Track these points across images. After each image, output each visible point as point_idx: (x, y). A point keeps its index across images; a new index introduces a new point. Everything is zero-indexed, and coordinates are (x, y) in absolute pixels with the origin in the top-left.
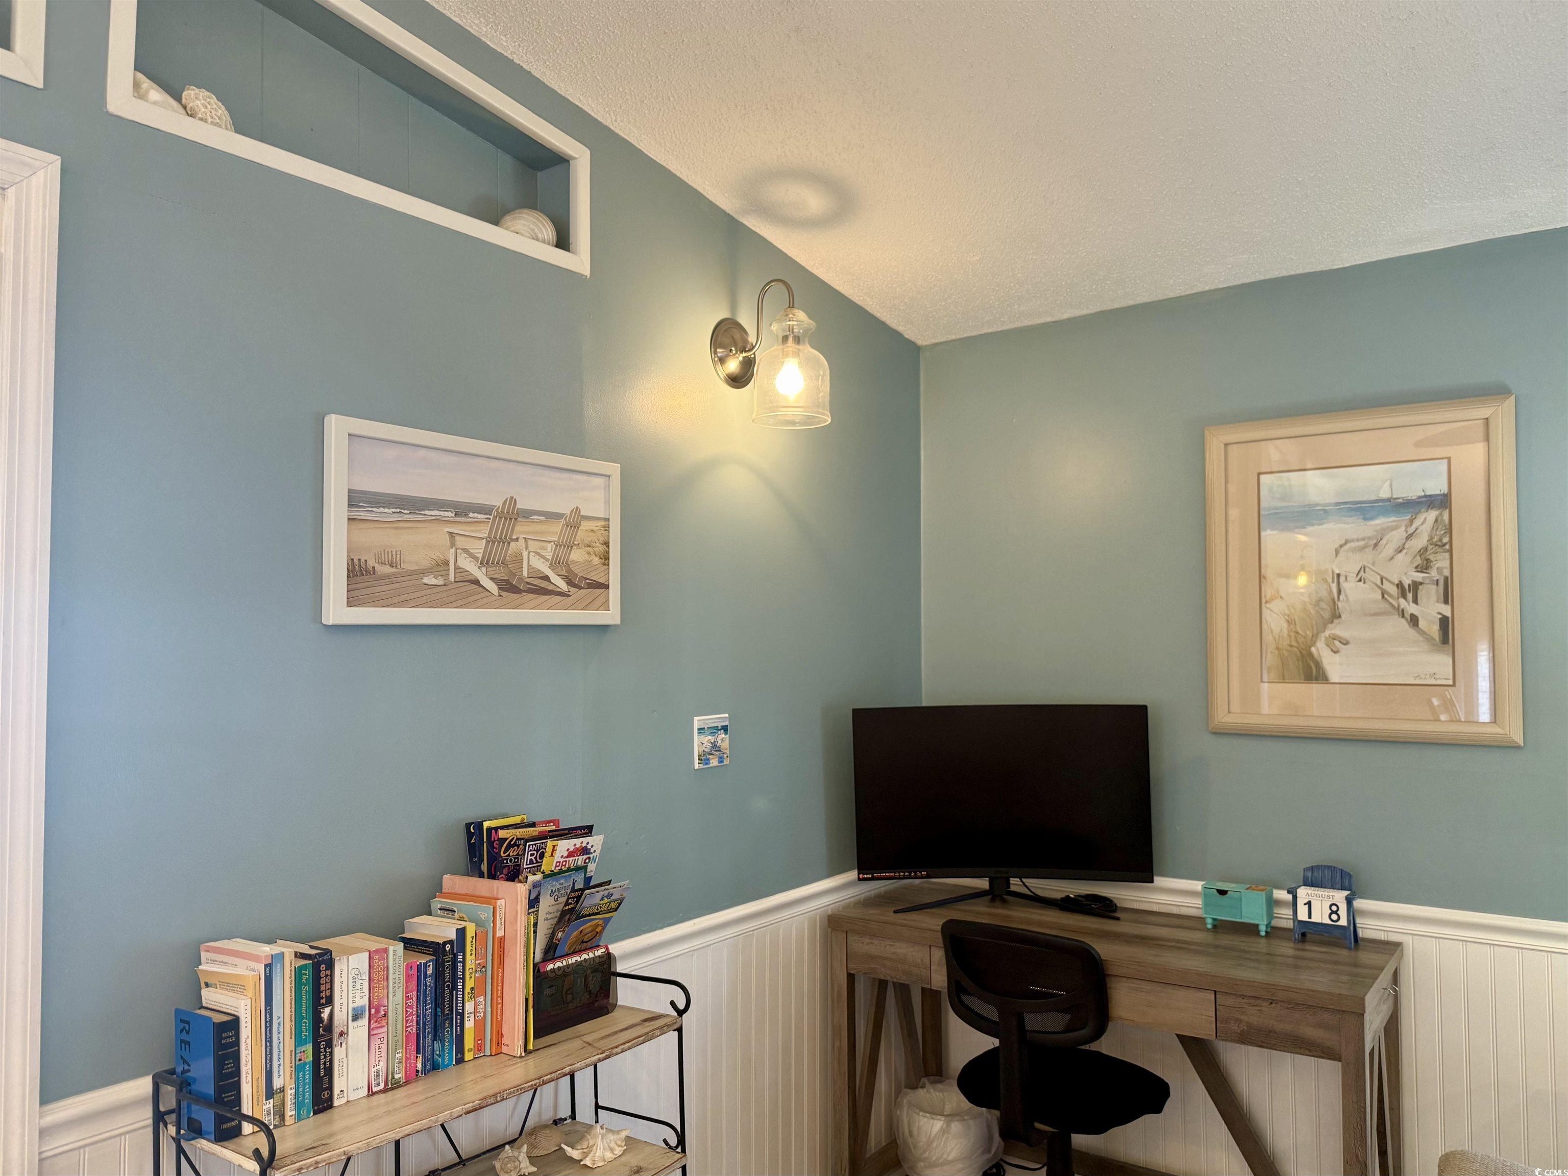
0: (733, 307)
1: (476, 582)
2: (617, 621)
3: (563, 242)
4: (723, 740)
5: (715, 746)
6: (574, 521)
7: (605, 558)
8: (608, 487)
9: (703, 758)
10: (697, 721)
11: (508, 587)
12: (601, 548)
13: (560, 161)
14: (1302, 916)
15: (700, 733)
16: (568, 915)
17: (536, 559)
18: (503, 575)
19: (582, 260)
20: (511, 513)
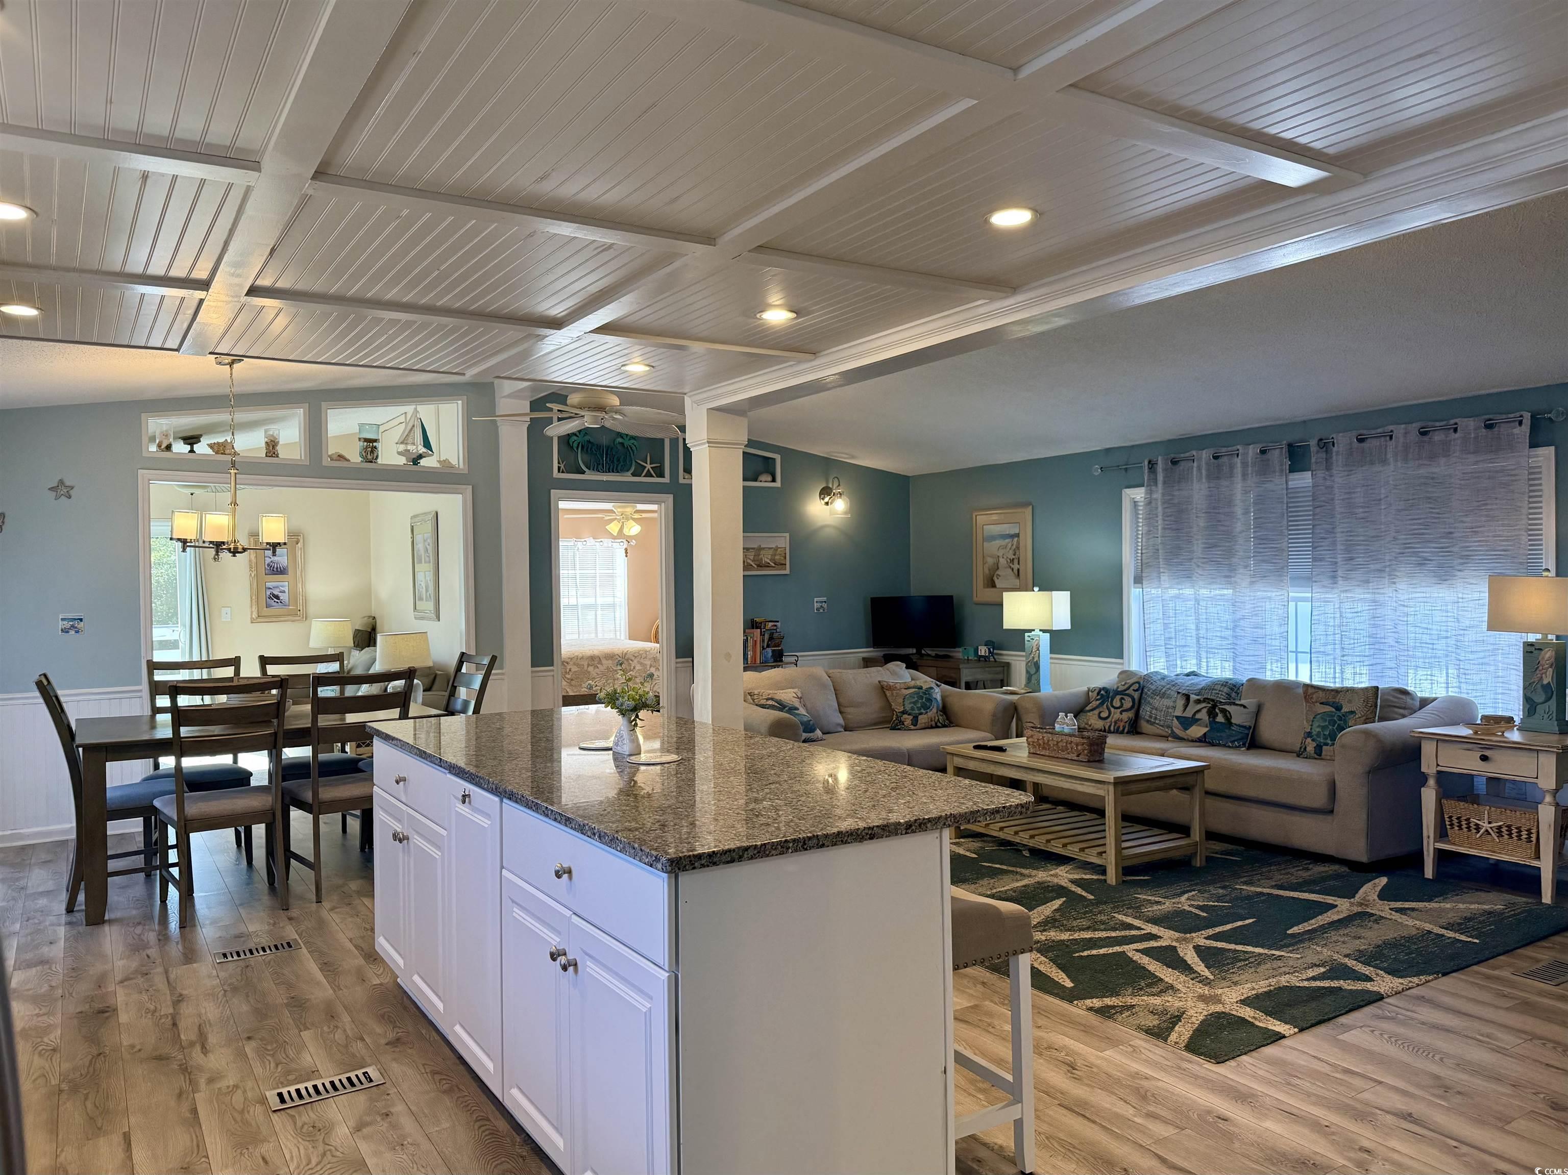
0: (827, 482)
1: (751, 565)
2: (788, 573)
3: (774, 480)
4: (825, 605)
5: (821, 607)
6: (777, 549)
8: (785, 540)
9: (818, 610)
10: (816, 599)
11: (760, 566)
12: (784, 555)
13: (774, 459)
14: (983, 654)
15: (816, 603)
16: (771, 638)
17: (766, 559)
18: (757, 563)
19: (778, 484)
20: (760, 549)
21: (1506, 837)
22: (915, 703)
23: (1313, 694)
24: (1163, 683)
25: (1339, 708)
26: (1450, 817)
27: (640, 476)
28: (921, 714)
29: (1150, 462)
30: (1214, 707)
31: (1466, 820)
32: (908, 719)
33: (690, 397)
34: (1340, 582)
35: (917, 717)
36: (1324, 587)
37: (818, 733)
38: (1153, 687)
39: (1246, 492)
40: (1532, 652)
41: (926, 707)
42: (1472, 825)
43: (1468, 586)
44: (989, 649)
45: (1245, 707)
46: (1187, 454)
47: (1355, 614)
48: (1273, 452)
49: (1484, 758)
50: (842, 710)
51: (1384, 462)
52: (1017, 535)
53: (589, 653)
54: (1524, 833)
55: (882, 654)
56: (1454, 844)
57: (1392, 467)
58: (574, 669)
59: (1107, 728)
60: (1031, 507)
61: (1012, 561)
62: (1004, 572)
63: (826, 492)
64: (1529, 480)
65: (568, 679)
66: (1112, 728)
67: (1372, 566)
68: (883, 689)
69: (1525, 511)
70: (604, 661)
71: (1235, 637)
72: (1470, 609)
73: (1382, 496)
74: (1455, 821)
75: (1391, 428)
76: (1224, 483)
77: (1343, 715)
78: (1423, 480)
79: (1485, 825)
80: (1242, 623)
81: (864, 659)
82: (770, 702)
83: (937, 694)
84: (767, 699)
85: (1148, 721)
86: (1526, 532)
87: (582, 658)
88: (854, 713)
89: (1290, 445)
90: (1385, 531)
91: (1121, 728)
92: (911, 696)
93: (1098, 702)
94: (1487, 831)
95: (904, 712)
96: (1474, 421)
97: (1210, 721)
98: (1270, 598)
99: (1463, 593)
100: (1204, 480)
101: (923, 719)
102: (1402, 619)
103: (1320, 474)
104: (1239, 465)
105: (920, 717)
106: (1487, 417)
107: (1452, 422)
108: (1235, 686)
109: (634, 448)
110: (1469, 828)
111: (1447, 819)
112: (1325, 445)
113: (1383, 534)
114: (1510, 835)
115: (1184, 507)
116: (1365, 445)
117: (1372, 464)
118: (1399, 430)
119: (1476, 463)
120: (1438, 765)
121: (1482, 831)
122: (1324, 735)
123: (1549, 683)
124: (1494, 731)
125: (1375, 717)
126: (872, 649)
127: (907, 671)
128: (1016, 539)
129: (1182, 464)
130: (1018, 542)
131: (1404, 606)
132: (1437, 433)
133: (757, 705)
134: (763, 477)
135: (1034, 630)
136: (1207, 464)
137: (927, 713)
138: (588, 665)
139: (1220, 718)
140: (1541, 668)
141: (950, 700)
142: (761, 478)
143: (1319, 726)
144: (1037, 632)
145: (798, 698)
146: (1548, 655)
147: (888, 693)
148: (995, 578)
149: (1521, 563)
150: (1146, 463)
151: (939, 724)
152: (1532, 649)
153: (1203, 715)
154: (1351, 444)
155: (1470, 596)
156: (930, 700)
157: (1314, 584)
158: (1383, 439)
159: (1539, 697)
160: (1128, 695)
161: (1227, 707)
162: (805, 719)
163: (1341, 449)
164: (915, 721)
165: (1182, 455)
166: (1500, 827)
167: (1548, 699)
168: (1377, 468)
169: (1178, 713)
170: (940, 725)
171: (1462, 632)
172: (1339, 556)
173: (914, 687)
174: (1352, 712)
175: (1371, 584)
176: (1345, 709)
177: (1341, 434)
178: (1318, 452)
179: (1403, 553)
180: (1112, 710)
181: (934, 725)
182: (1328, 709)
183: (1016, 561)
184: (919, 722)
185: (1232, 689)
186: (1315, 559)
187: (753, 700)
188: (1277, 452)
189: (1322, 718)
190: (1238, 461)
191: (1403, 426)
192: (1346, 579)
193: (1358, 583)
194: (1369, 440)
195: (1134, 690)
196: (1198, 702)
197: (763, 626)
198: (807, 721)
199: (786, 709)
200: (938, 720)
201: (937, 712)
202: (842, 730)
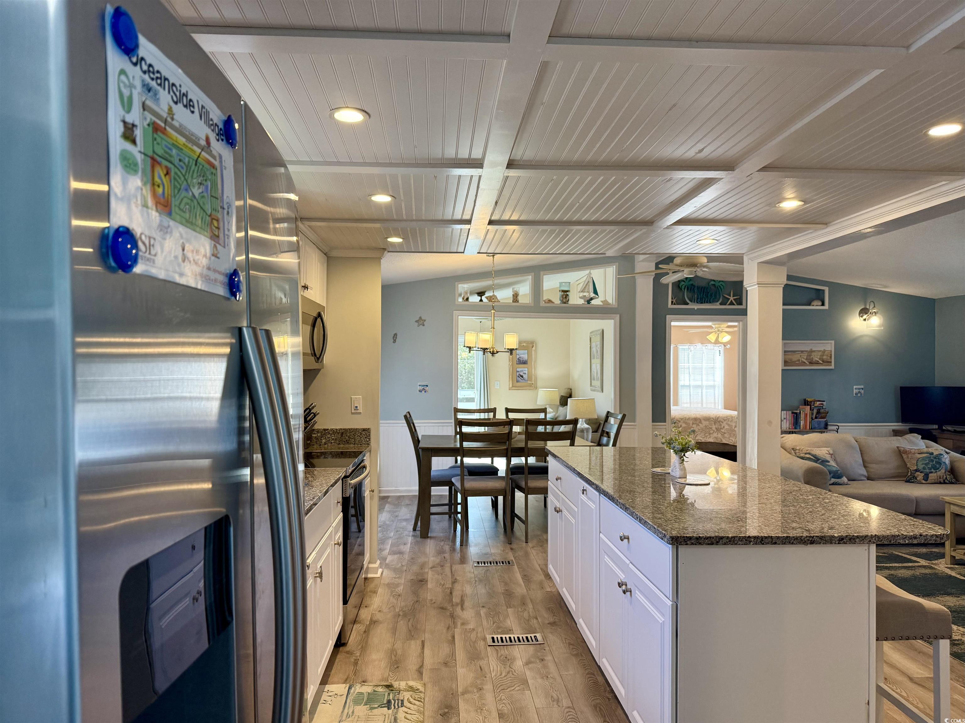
0: (866, 305)
1: (805, 362)
2: (833, 368)
3: (823, 304)
4: (862, 391)
5: (859, 392)
6: (824, 351)
7: (831, 357)
8: (831, 345)
9: (856, 394)
10: (855, 387)
11: (811, 363)
12: (829, 355)
13: (823, 291)
15: (856, 389)
16: (818, 412)
17: (816, 358)
18: (810, 361)
19: (826, 307)
20: (811, 351)
22: (926, 464)
27: (725, 304)
28: (932, 472)
32: (920, 476)
33: (746, 255)
35: (928, 475)
37: (845, 479)
41: (936, 469)
50: (867, 465)
53: (693, 416)
55: (908, 427)
58: (684, 425)
63: (864, 311)
68: (900, 453)
70: (703, 422)
81: (893, 431)
82: (808, 456)
83: (946, 459)
84: (806, 454)
87: (689, 419)
88: (874, 468)
92: (923, 459)
95: (917, 470)
101: (932, 476)
105: (930, 475)
109: (722, 287)
126: (900, 424)
127: (922, 441)
133: (798, 457)
134: (815, 303)
137: (936, 472)
138: (693, 424)
141: (957, 465)
142: (813, 304)
145: (830, 454)
147: (905, 456)
151: (946, 481)
156: (939, 463)
162: (835, 469)
164: (926, 478)
170: (947, 482)
173: (927, 453)
181: (942, 482)
184: (930, 478)
187: (796, 453)
197: (812, 404)
198: (836, 470)
199: (820, 461)
200: (946, 478)
201: (945, 472)
202: (866, 479)
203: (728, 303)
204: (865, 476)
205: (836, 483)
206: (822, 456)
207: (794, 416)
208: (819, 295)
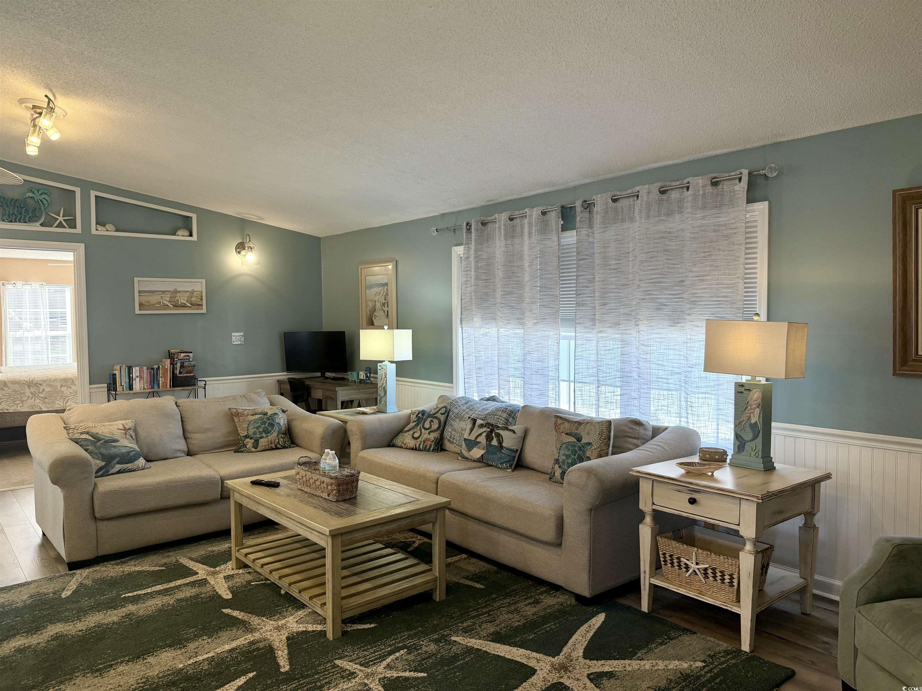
0: (242, 238)
1: (168, 305)
2: (205, 312)
3: (190, 234)
4: (242, 338)
5: (240, 340)
6: (193, 292)
7: (202, 299)
8: (202, 285)
9: (236, 342)
10: (234, 334)
11: (176, 306)
12: (200, 297)
13: (188, 218)
14: (362, 378)
15: (234, 337)
16: (182, 366)
17: (183, 300)
18: (174, 304)
19: (195, 238)
20: (176, 292)
21: (711, 579)
22: (257, 428)
23: (561, 424)
24: (464, 408)
25: (579, 440)
26: (664, 554)
27: (51, 226)
28: (262, 437)
29: (467, 224)
30: (491, 431)
31: (677, 558)
32: (249, 443)
34: (597, 324)
35: (258, 440)
36: (586, 328)
37: (141, 461)
38: (456, 411)
39: (531, 248)
40: (742, 392)
41: (267, 432)
42: (682, 564)
43: (695, 328)
44: (366, 374)
45: (514, 432)
46: (493, 218)
47: (607, 352)
48: (551, 213)
49: (693, 501)
50: (188, 435)
51: (632, 220)
52: (386, 284)
54: (727, 577)
56: (667, 580)
57: (637, 224)
58: (48, 389)
59: (417, 447)
60: (395, 262)
61: (384, 304)
62: (379, 314)
63: (241, 247)
64: (747, 233)
65: (42, 398)
66: (421, 447)
67: (621, 310)
69: (742, 260)
71: (524, 368)
72: (695, 349)
73: (631, 249)
74: (668, 558)
75: (638, 188)
76: (517, 241)
77: (583, 446)
78: (661, 235)
79: (693, 566)
80: (528, 357)
82: (84, 436)
83: (283, 418)
84: (82, 433)
85: (449, 440)
86: (742, 279)
88: (198, 439)
89: (563, 207)
90: (632, 280)
91: (428, 447)
92: (256, 421)
93: (414, 423)
94: (694, 571)
95: (246, 437)
96: (702, 179)
97: (487, 444)
98: (548, 336)
99: (691, 335)
100: (503, 238)
101: (263, 442)
102: (642, 356)
103: (584, 231)
104: (526, 226)
106: (714, 175)
107: (685, 181)
108: (512, 412)
109: (45, 202)
110: (679, 566)
111: (661, 556)
112: (588, 206)
113: (631, 282)
114: (715, 577)
115: (491, 261)
116: (618, 204)
117: (623, 222)
118: (643, 189)
119: (704, 218)
120: (653, 504)
121: (691, 571)
122: (568, 463)
123: (756, 422)
124: (704, 472)
125: (608, 449)
126: (285, 373)
128: (386, 287)
129: (490, 225)
130: (387, 289)
131: (643, 345)
132: (673, 192)
133: (70, 439)
134: (180, 232)
135: (384, 361)
136: (505, 225)
137: (267, 436)
139: (495, 442)
140: (749, 408)
141: (295, 423)
142: (178, 233)
143: (564, 455)
144: (386, 363)
145: (124, 429)
146: (756, 396)
147: (236, 420)
148: (373, 318)
149: (738, 308)
150: (465, 225)
151: (278, 446)
152: (742, 389)
153: (482, 439)
154: (607, 203)
155: (696, 337)
156: (272, 425)
157: (578, 325)
158: (632, 199)
159: (748, 435)
160: (436, 418)
161: (501, 432)
162: (124, 450)
163: (599, 209)
164: (256, 445)
165: (489, 218)
166: (706, 569)
167: (755, 437)
168: (626, 225)
169: (466, 436)
170: (280, 447)
171: (690, 369)
172: (597, 302)
174: (589, 444)
175: (621, 326)
176: (584, 441)
177: (599, 196)
178: (582, 212)
179: (644, 299)
180: (423, 430)
181: (274, 447)
182: (572, 439)
183: (386, 304)
184: (260, 444)
185: (510, 415)
186: (578, 304)
187: (68, 434)
188: (553, 214)
189: (567, 448)
190: (526, 221)
191: (647, 186)
192: (601, 321)
193: (610, 325)
194: (621, 201)
195: (442, 414)
196: (481, 426)
197: (176, 356)
198: (127, 452)
199: (101, 442)
200: (278, 442)
201: (278, 436)
202: (183, 455)
203: (55, 225)
204: (184, 452)
205: (124, 470)
206: (107, 435)
207: (150, 372)
208: (186, 223)
